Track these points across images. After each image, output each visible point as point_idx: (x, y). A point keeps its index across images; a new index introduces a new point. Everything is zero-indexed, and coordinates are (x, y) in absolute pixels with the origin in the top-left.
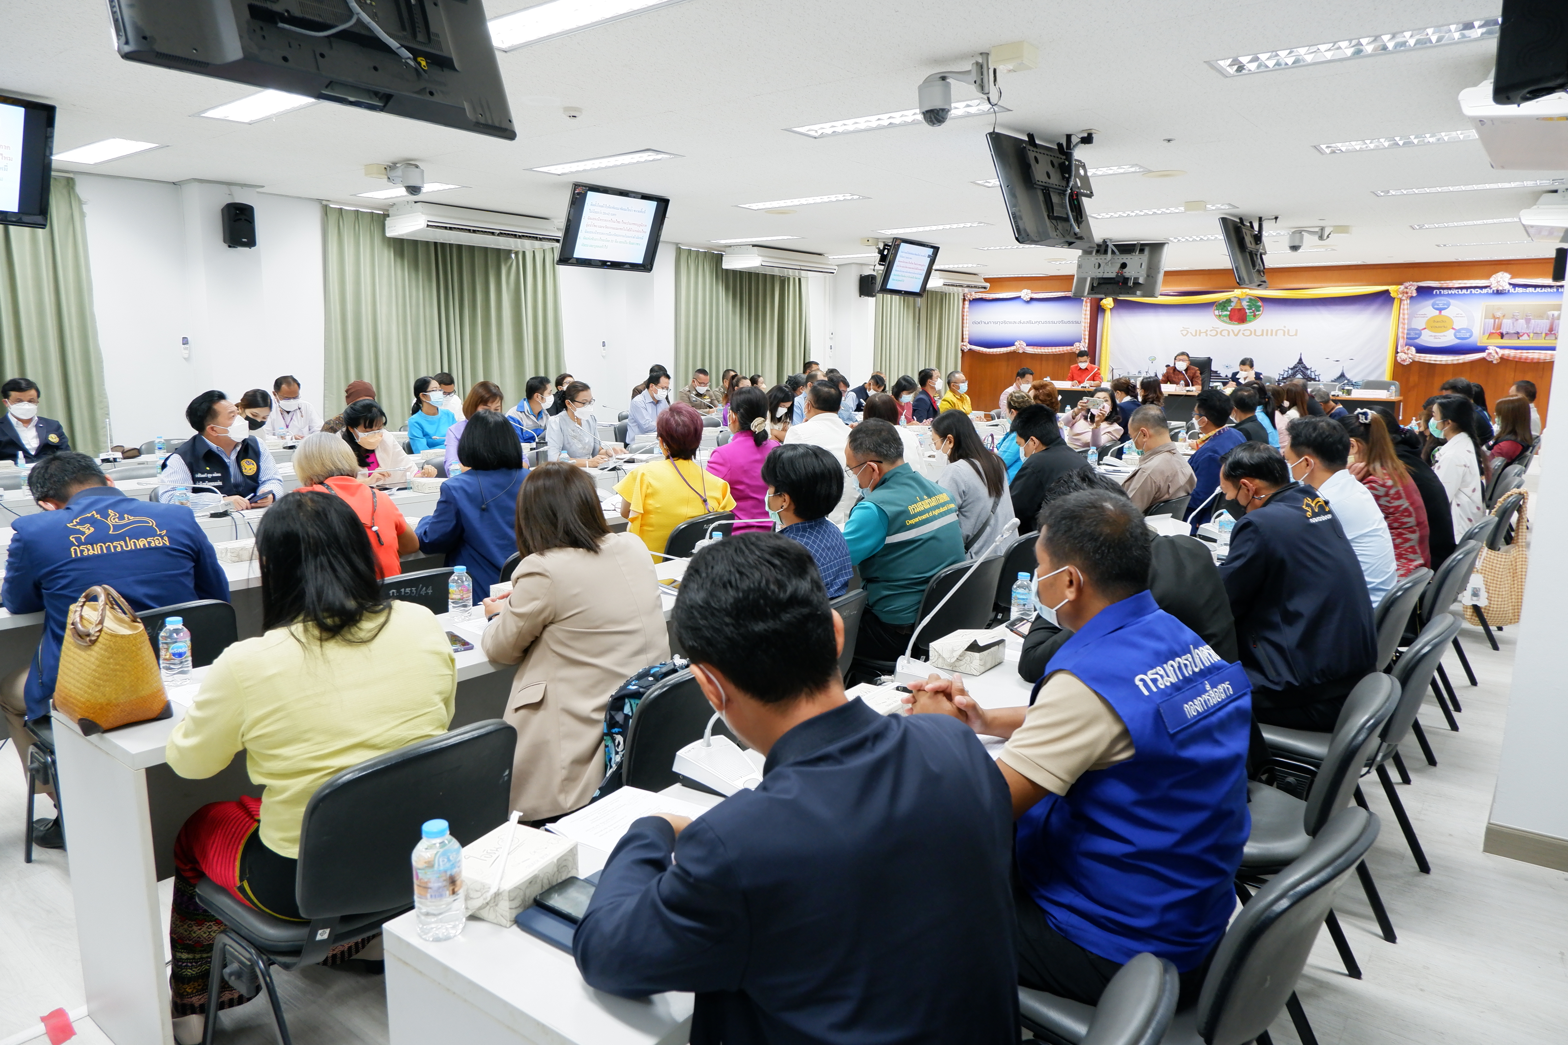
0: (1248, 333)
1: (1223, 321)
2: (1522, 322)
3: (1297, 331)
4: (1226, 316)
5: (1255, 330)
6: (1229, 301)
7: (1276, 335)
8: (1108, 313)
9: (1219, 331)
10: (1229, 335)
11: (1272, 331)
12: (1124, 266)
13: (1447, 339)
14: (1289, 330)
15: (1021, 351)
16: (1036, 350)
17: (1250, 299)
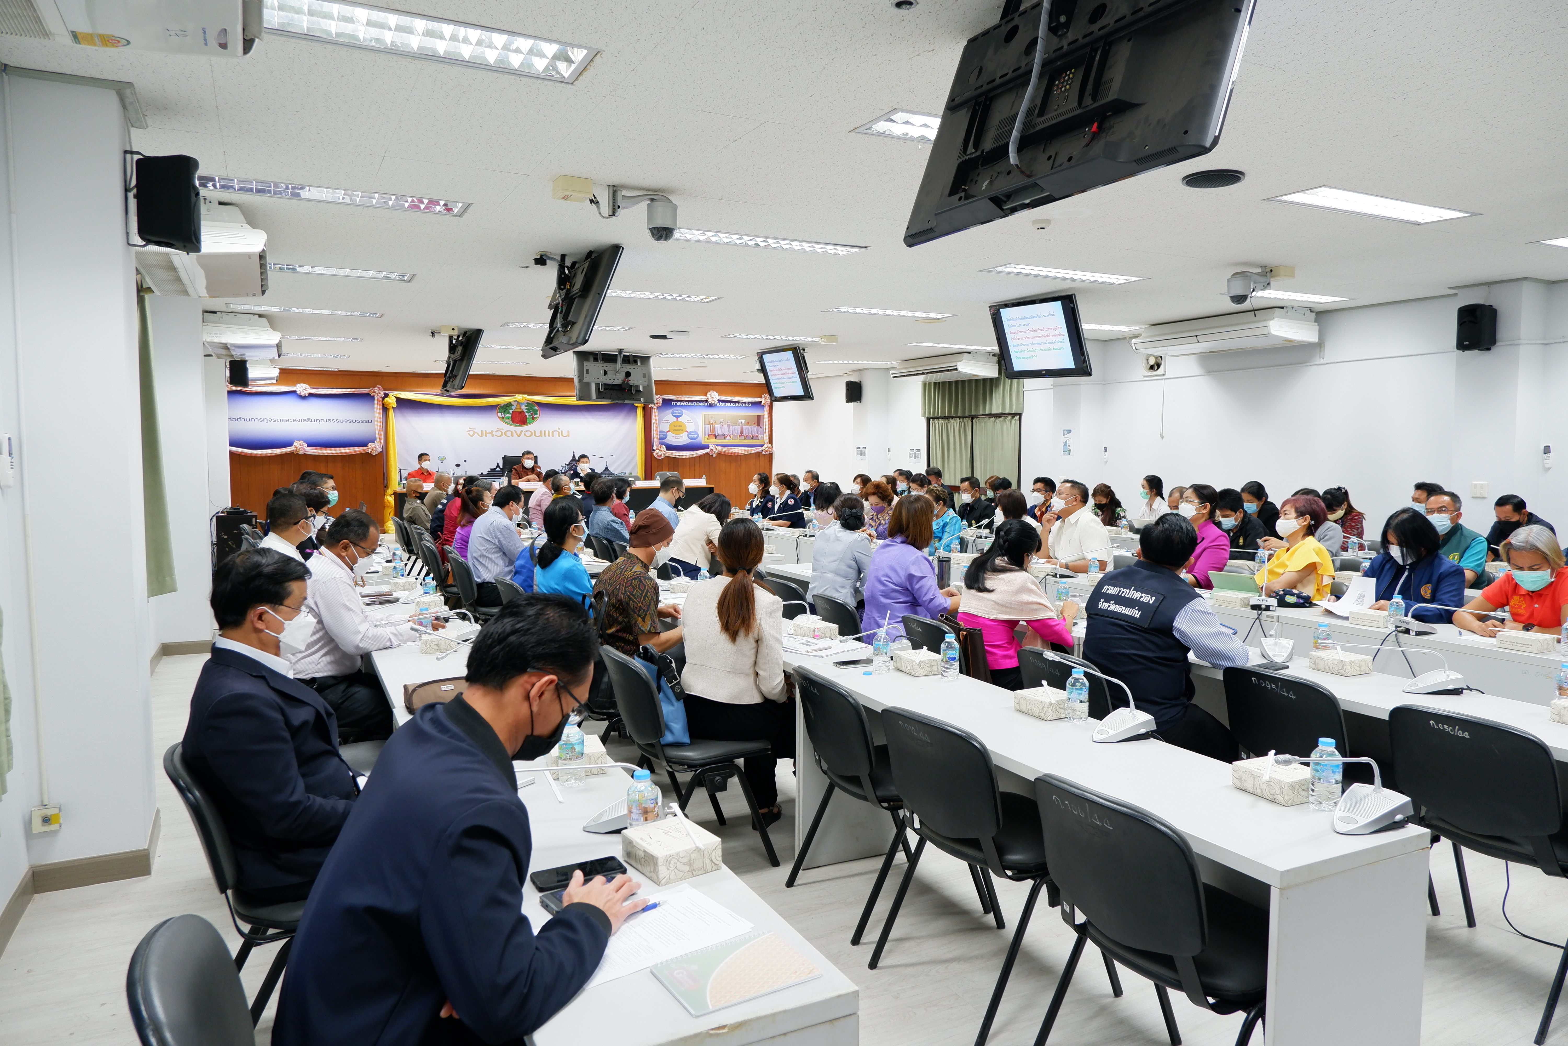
0: (528, 434)
1: (506, 423)
2: (725, 426)
3: (568, 432)
4: (508, 418)
5: (535, 431)
6: (509, 405)
7: (553, 436)
8: (395, 413)
9: (503, 431)
10: (512, 436)
11: (549, 432)
12: (628, 374)
13: (682, 439)
14: (562, 432)
15: (301, 453)
16: (320, 451)
17: (528, 403)
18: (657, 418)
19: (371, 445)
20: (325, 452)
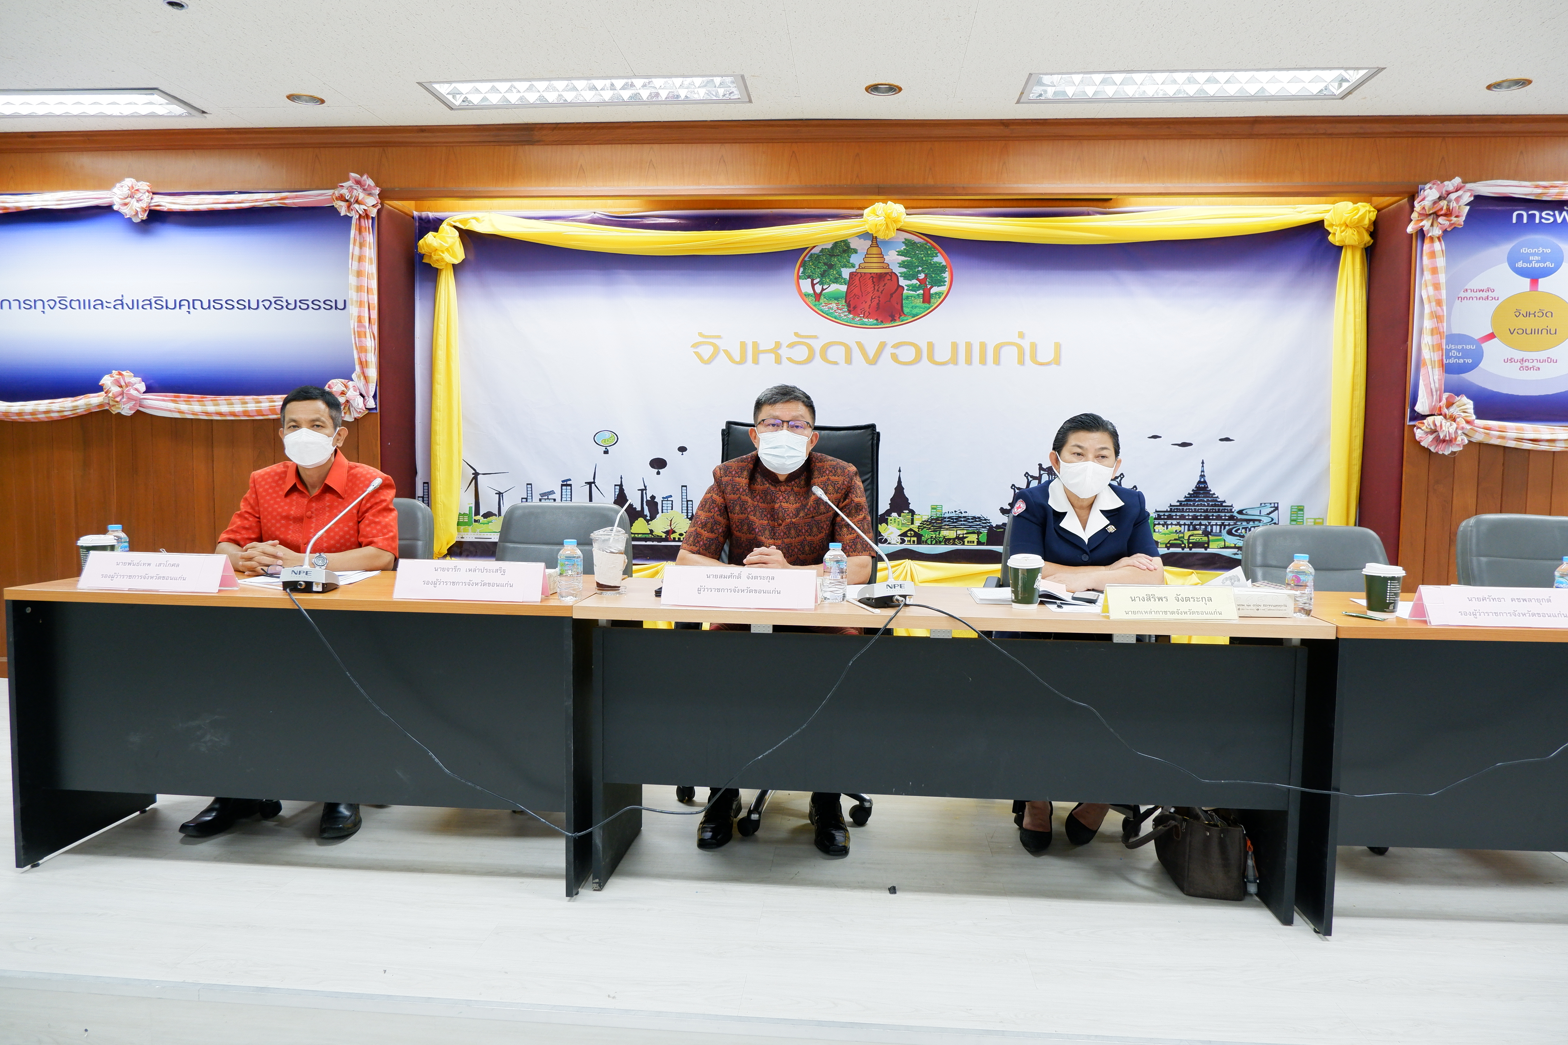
0: (907, 354)
1: (826, 315)
3: (1058, 347)
4: (835, 296)
5: (931, 346)
6: (842, 249)
7: (997, 361)
8: (447, 283)
9: (817, 345)
10: (849, 360)
14: (1033, 346)
15: (126, 410)
16: (184, 407)
17: (907, 243)
18: (1442, 278)
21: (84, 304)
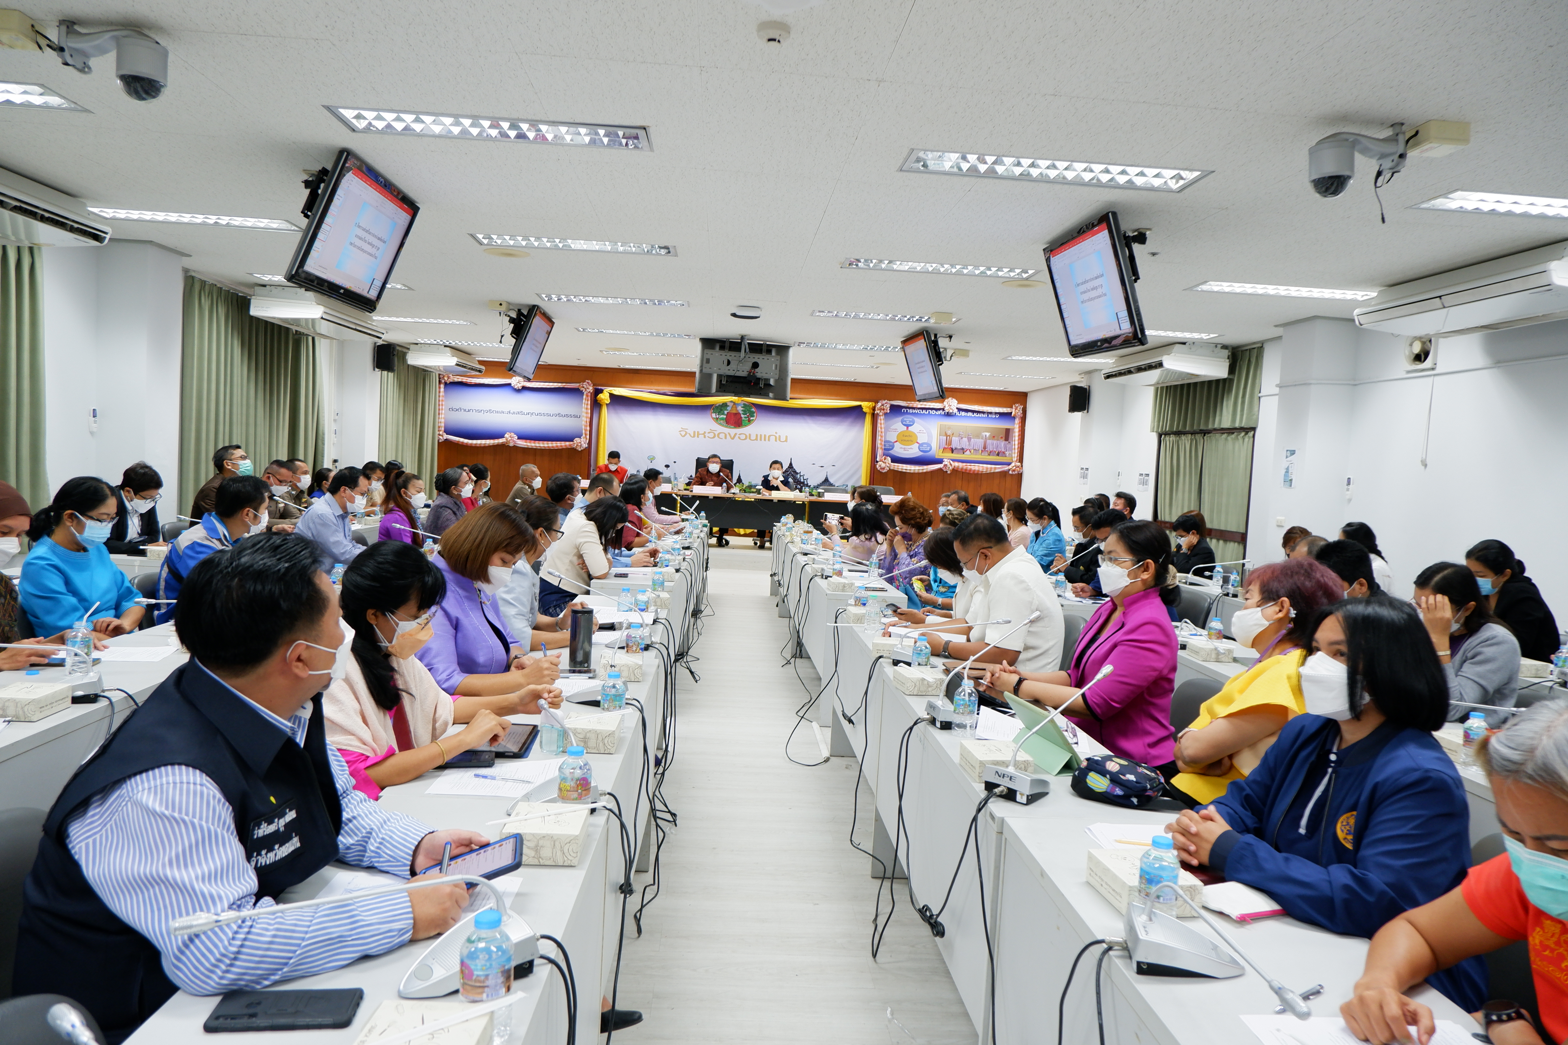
0: (743, 437)
1: (720, 424)
2: (965, 439)
3: (787, 437)
4: (722, 419)
5: (750, 435)
6: (725, 405)
7: (769, 440)
8: (604, 409)
9: (716, 433)
10: (726, 438)
11: (765, 436)
12: (755, 365)
13: (913, 451)
14: (780, 436)
15: (511, 445)
16: (529, 444)
17: (744, 404)
18: (883, 426)
19: (577, 440)
20: (533, 445)
21: (497, 412)
